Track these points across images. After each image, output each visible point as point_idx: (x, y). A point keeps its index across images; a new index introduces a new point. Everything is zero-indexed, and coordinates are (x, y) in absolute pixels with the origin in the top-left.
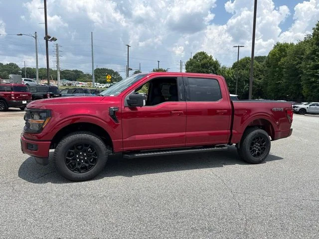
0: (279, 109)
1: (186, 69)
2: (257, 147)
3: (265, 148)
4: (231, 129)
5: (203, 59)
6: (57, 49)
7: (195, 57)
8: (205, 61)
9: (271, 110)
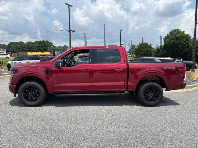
0: (170, 68)
1: (164, 42)
2: (151, 95)
3: (158, 96)
4: (128, 82)
5: (177, 34)
6: (85, 36)
7: (171, 33)
8: (178, 35)
9: (162, 69)
